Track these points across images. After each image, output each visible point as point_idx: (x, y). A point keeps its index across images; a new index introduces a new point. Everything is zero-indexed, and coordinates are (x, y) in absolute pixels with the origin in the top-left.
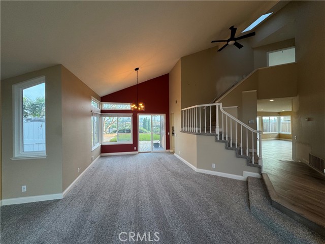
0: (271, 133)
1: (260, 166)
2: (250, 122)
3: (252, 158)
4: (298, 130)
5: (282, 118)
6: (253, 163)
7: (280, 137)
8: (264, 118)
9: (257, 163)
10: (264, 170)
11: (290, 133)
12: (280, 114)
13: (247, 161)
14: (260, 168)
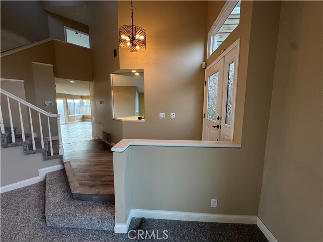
0: (76, 115)
1: (60, 156)
2: (47, 104)
3: (50, 149)
4: (95, 111)
5: (85, 101)
6: (52, 155)
7: (84, 119)
8: (69, 101)
9: (57, 153)
10: (66, 158)
11: (90, 115)
12: (82, 97)
13: (44, 155)
14: (61, 158)
